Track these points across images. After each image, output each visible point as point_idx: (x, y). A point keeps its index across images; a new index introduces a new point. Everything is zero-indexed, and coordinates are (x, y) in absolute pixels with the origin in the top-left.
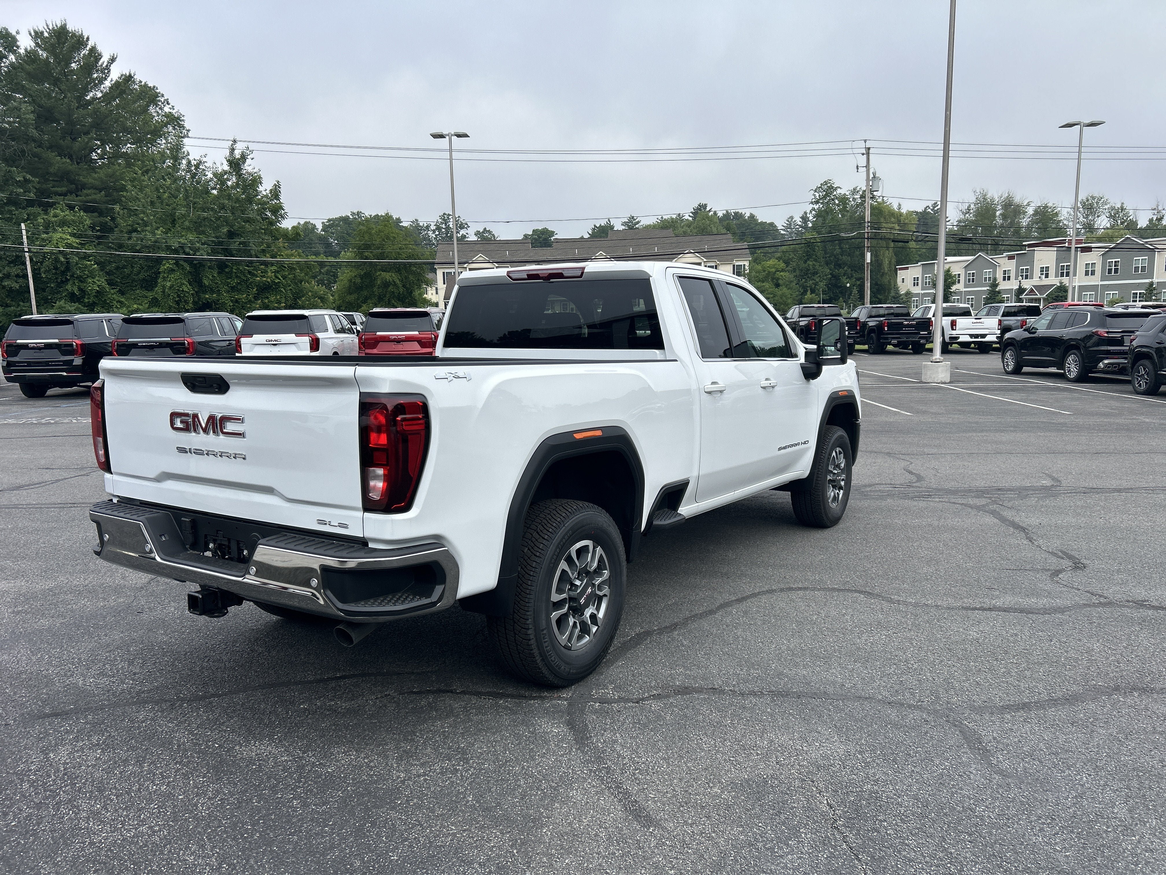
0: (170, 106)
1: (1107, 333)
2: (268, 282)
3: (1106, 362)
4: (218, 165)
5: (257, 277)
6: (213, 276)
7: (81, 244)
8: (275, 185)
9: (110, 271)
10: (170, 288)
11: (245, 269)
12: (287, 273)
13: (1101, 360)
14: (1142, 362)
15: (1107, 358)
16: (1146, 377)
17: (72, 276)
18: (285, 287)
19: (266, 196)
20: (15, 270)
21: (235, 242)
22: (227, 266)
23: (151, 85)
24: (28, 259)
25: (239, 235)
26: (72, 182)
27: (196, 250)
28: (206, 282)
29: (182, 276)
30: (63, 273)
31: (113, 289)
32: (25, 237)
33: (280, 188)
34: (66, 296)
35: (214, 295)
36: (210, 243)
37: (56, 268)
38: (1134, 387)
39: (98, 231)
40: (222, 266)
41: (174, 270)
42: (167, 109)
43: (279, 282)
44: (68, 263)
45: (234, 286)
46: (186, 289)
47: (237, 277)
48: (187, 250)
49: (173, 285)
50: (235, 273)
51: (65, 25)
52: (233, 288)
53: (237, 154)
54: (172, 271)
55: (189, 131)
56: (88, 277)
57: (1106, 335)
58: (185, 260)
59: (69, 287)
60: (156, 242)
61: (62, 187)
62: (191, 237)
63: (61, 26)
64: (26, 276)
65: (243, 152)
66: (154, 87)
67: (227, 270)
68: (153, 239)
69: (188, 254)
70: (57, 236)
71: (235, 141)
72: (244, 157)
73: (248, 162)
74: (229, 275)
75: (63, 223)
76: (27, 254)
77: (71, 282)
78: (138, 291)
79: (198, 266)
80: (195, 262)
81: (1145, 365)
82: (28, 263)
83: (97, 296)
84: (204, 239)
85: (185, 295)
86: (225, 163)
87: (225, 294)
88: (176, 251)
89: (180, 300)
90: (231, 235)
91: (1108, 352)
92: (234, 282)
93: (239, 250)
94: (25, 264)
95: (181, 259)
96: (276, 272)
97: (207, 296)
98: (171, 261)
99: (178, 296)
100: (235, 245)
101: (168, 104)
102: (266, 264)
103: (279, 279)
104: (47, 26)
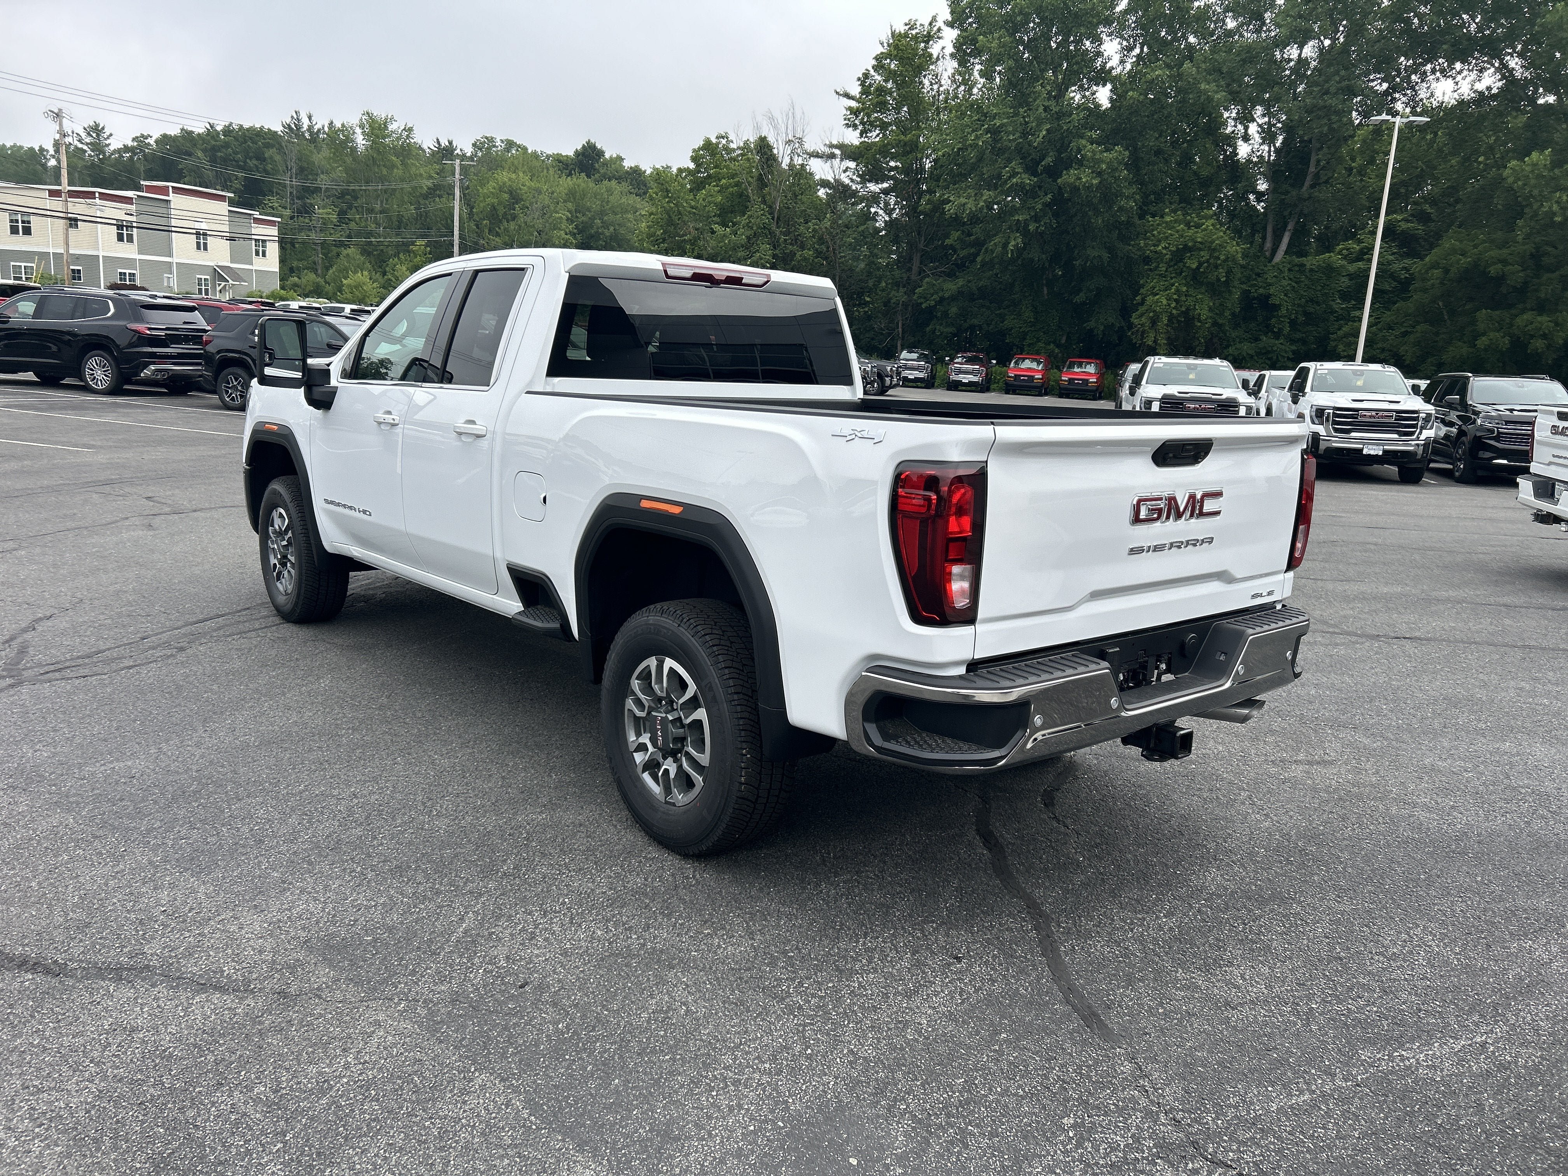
1: (149, 329)
3: (152, 367)
13: (146, 365)
14: (231, 370)
15: (154, 363)
16: (239, 388)
38: (222, 399)
57: (148, 332)
81: (237, 374)
91: (153, 355)
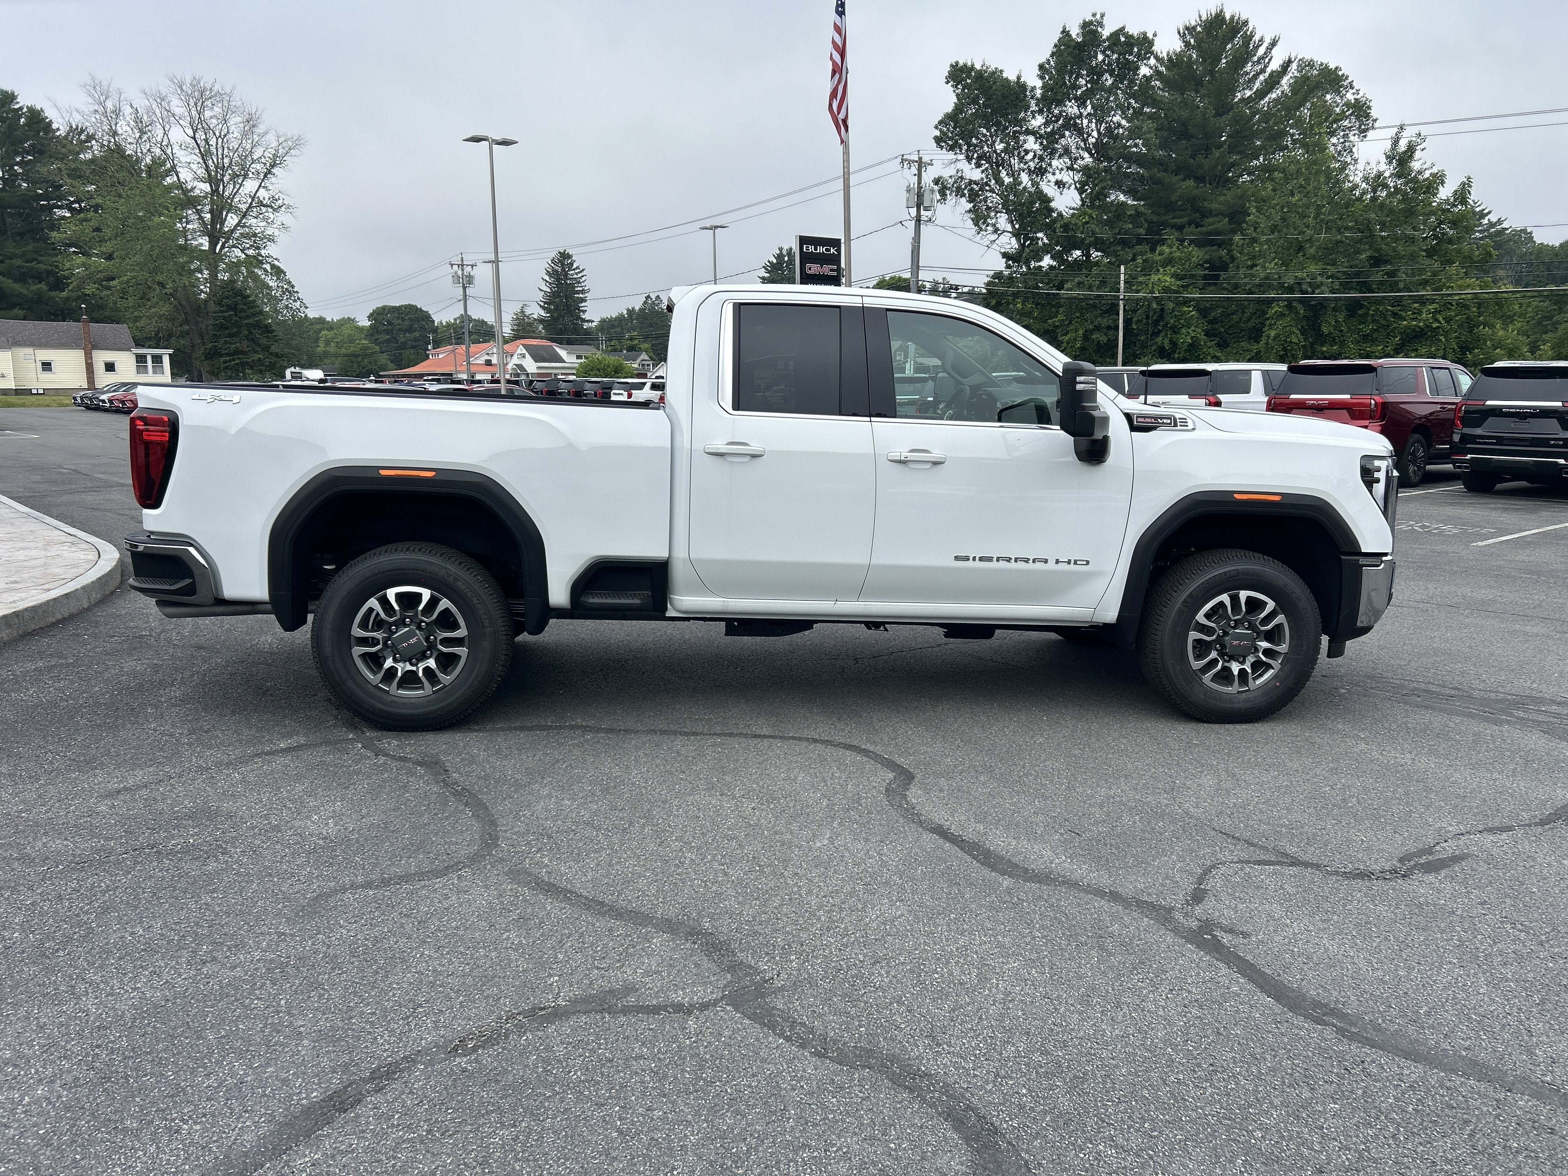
0: (1354, 91)
2: (1420, 327)
4: (1373, 164)
5: (1405, 320)
6: (1337, 321)
7: (1183, 286)
8: (1463, 184)
9: (1216, 319)
10: (1275, 338)
11: (1387, 310)
12: (1453, 314)
17: (1165, 326)
18: (1446, 334)
19: (1447, 201)
20: (1105, 322)
21: (1378, 272)
22: (1361, 307)
23: (1332, 66)
24: (1122, 307)
25: (1386, 262)
26: (1196, 210)
27: (1315, 286)
28: (1325, 329)
29: (1293, 323)
30: (1156, 323)
31: (1211, 341)
32: (1122, 283)
33: (1470, 186)
34: (1155, 350)
35: (1335, 348)
36: (1339, 275)
37: (1148, 317)
39: (1206, 269)
40: (1353, 307)
41: (1284, 315)
42: (1350, 96)
43: (1438, 328)
44: (1162, 310)
45: (1368, 335)
46: (1295, 340)
47: (1374, 321)
48: (1304, 287)
49: (1279, 335)
50: (1373, 315)
51: (1221, 11)
52: (1365, 337)
53: (1403, 146)
54: (1282, 315)
55: (1375, 120)
56: (1183, 326)
58: (1301, 301)
59: (1159, 339)
60: (1266, 278)
61: (1181, 217)
62: (1313, 268)
63: (1217, 13)
64: (1116, 328)
65: (1410, 142)
66: (1337, 68)
67: (1360, 312)
68: (1262, 275)
69: (1307, 293)
70: (1154, 278)
71: (1402, 128)
72: (1411, 149)
73: (1418, 154)
74: (1363, 320)
75: (1169, 261)
76: (1121, 302)
77: (1162, 334)
78: (1243, 344)
79: (1318, 308)
80: (1313, 303)
82: (1121, 312)
83: (1189, 351)
84: (1332, 270)
85: (1292, 348)
86: (1383, 159)
87: (1352, 346)
88: (1291, 290)
89: (1286, 355)
90: (1377, 261)
92: (1367, 329)
93: (1381, 283)
94: (1118, 314)
95: (1296, 299)
96: (1437, 312)
97: (1325, 349)
98: (1281, 303)
99: (1284, 349)
100: (1377, 276)
101: (1352, 88)
102: (1422, 300)
103: (1440, 322)
104: (1200, 17)
